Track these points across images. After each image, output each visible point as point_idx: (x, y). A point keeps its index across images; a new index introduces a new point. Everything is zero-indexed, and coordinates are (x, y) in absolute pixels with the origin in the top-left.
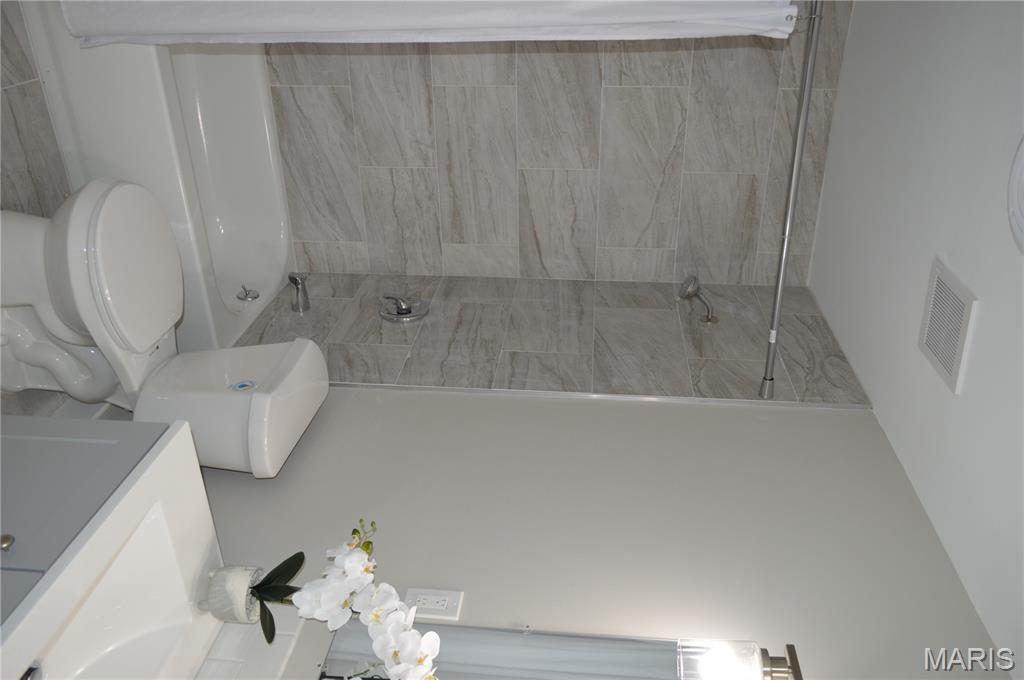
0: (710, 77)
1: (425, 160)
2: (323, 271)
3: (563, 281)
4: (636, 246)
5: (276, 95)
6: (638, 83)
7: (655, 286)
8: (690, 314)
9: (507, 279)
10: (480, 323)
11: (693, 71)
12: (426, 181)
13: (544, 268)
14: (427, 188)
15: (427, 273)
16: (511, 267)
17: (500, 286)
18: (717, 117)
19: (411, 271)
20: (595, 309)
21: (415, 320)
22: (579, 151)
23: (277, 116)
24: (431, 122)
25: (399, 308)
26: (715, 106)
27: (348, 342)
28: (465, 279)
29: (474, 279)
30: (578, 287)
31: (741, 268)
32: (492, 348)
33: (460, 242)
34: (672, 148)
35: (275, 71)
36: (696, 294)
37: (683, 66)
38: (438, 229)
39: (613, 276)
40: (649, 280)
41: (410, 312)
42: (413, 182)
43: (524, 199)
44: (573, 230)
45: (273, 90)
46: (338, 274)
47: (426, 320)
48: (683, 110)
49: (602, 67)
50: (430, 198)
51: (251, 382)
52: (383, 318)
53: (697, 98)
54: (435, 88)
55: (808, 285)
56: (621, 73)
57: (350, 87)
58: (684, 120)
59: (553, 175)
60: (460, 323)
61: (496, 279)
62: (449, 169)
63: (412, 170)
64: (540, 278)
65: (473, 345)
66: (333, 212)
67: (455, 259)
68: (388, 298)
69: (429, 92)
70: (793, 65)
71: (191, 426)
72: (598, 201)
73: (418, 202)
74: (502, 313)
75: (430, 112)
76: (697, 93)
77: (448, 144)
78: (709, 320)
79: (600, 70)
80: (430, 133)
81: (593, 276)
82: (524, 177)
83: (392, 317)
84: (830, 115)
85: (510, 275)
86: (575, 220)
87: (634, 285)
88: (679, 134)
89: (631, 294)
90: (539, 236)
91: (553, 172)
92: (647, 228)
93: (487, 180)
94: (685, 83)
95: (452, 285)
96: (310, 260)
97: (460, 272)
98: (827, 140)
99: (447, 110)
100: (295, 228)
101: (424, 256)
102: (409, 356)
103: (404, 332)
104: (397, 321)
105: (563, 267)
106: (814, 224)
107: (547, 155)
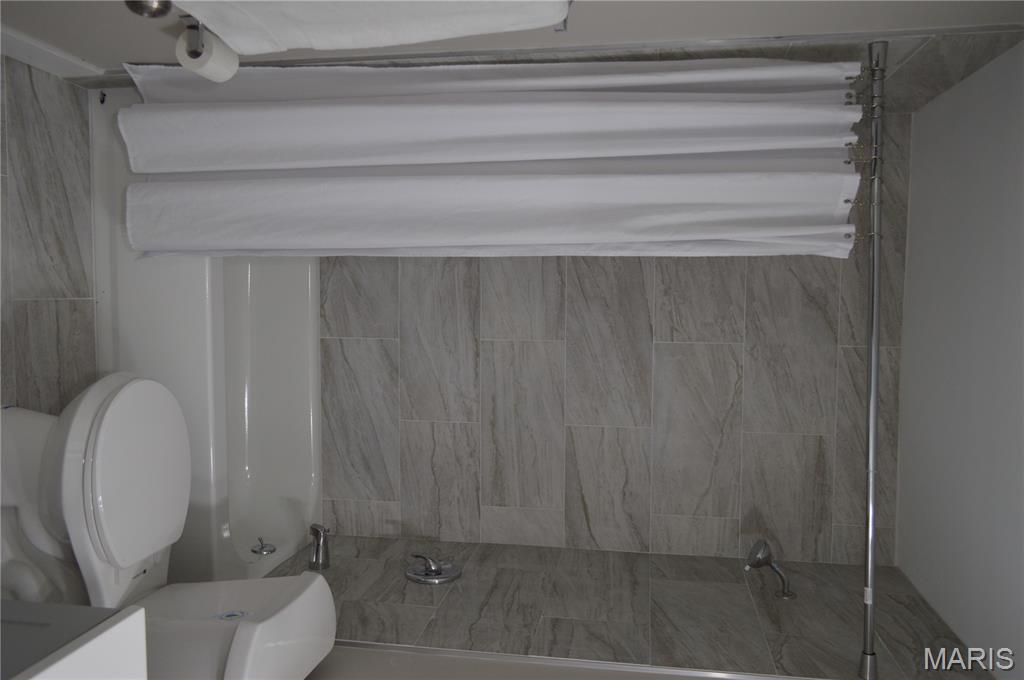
0: (764, 334)
1: (469, 414)
2: (350, 534)
3: (613, 552)
4: (694, 514)
5: (325, 349)
6: (690, 339)
7: (719, 560)
8: (762, 588)
9: (551, 549)
10: (518, 588)
11: (746, 327)
12: (468, 436)
13: (592, 536)
14: (468, 445)
15: (463, 540)
16: (554, 535)
17: (542, 554)
18: (775, 374)
19: (446, 536)
20: (650, 579)
21: (444, 582)
22: (631, 409)
23: (323, 367)
24: (477, 375)
25: (428, 568)
26: (772, 363)
27: (366, 600)
28: (505, 547)
29: (514, 546)
30: (630, 559)
31: (816, 541)
32: (531, 613)
33: (500, 505)
34: (729, 406)
35: (328, 324)
36: (767, 562)
37: (736, 323)
38: (478, 489)
39: (670, 548)
40: (712, 553)
41: (440, 574)
42: (455, 437)
43: (571, 457)
44: (624, 494)
45: (322, 340)
46: (366, 538)
47: (459, 583)
48: (739, 367)
49: (653, 323)
50: (471, 455)
51: (242, 613)
52: (409, 578)
53: (752, 355)
54: (483, 342)
55: (896, 564)
56: (672, 329)
57: (398, 340)
58: (740, 377)
59: (603, 432)
60: (495, 587)
61: (539, 548)
62: (493, 424)
63: (454, 425)
64: (588, 548)
65: (509, 610)
66: (368, 468)
67: (496, 525)
68: (417, 557)
69: (477, 346)
70: (850, 322)
71: (147, 614)
72: (652, 464)
73: (458, 460)
74: (543, 579)
75: (477, 365)
76: (752, 349)
77: (494, 400)
78: (784, 594)
79: (651, 326)
80: (475, 386)
81: (647, 548)
82: (571, 433)
83: (420, 578)
84: (896, 373)
85: (553, 543)
86: (626, 482)
87: (693, 558)
88: (736, 393)
89: (691, 567)
90: (586, 499)
91: (603, 429)
92: (707, 492)
93: (532, 436)
94: (739, 338)
95: (488, 552)
96: (337, 520)
97: (498, 538)
98: (897, 400)
99: (494, 365)
100: (326, 483)
101: (461, 519)
102: (433, 617)
103: (431, 594)
104: (426, 583)
105: (613, 537)
106: (895, 493)
107: (597, 411)
